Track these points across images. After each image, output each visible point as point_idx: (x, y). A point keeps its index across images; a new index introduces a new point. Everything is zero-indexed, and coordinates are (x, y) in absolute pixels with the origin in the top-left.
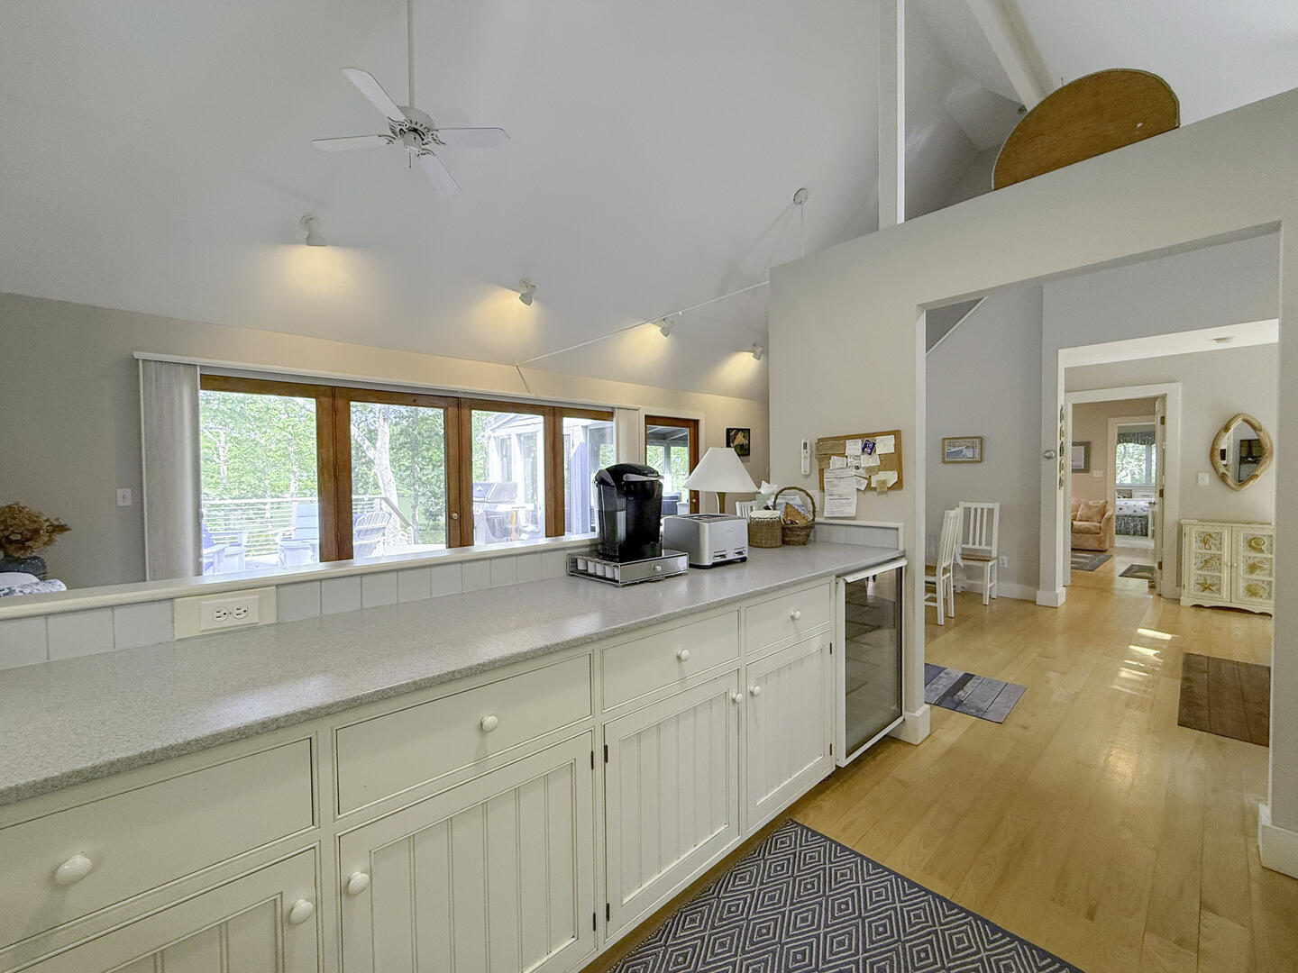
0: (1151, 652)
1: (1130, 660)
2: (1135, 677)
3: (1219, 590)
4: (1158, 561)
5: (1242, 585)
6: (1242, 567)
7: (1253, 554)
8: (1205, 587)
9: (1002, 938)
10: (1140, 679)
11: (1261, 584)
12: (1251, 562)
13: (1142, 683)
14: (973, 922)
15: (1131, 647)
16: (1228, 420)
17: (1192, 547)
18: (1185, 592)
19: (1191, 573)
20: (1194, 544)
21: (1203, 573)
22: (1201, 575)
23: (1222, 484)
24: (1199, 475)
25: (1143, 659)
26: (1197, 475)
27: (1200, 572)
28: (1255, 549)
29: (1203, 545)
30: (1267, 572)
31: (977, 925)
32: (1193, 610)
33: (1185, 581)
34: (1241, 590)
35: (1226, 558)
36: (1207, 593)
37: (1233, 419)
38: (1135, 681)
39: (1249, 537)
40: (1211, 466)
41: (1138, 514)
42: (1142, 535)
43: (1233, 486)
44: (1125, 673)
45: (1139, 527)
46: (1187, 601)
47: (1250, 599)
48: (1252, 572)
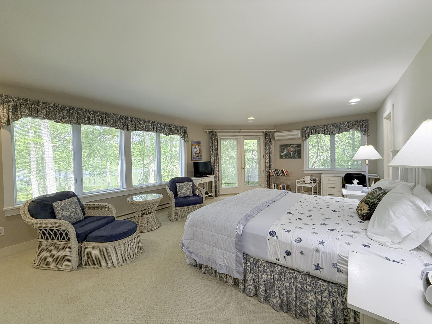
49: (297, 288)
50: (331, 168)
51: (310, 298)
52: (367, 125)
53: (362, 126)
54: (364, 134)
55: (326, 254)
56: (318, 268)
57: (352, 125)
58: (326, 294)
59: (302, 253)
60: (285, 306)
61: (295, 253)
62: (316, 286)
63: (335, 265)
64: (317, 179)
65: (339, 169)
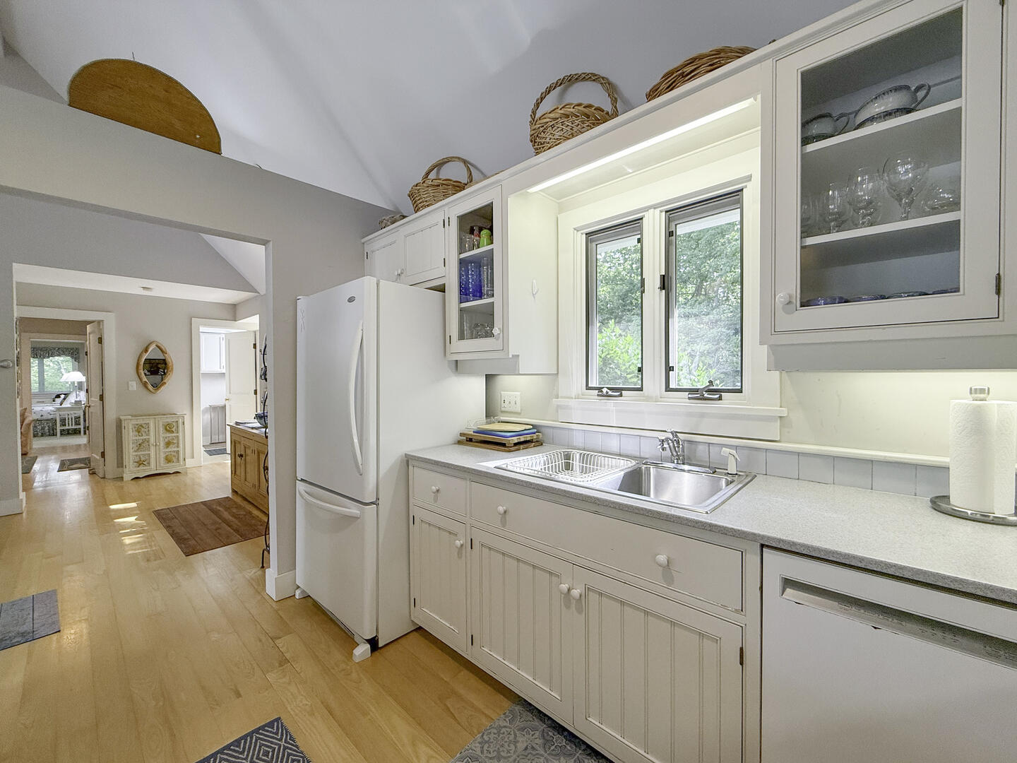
0: (132, 519)
1: (123, 530)
2: (137, 540)
3: (149, 463)
4: (101, 451)
5: (163, 456)
6: (162, 444)
7: (168, 435)
8: (140, 463)
9: (245, 743)
10: (142, 539)
11: (173, 454)
12: (166, 440)
13: (144, 542)
14: (222, 756)
15: (115, 521)
16: (146, 346)
17: (130, 437)
18: (126, 470)
19: (130, 454)
20: (131, 434)
21: (139, 453)
22: (136, 455)
23: (145, 389)
24: (130, 383)
25: (132, 525)
26: (128, 383)
27: (136, 453)
28: (169, 431)
29: (137, 433)
30: (176, 445)
31: (227, 754)
32: (133, 482)
33: (126, 462)
34: (162, 459)
35: (152, 440)
36: (142, 467)
37: (149, 345)
38: (138, 542)
39: (166, 424)
40: (137, 376)
41: (44, 418)
42: (49, 435)
43: (151, 389)
44: (127, 540)
45: (47, 428)
46: (128, 476)
47: (168, 465)
48: (167, 447)
51: (39, 427)
55: (45, 411)
58: (46, 424)
62: (41, 423)
63: (49, 413)
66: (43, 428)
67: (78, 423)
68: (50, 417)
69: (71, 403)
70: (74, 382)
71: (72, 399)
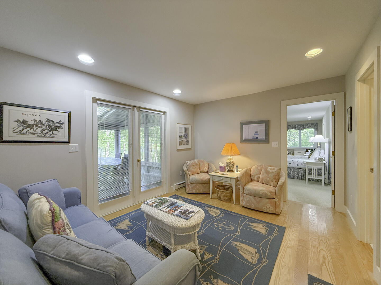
41: (299, 166)
42: (301, 179)
45: (300, 174)
49: (292, 172)
50: (299, 147)
51: (296, 173)
52: (317, 126)
53: (314, 126)
54: (316, 130)
55: (299, 162)
56: (297, 165)
57: (310, 125)
58: (299, 171)
59: (294, 163)
60: (289, 177)
61: (292, 163)
62: (297, 170)
63: (301, 164)
64: (292, 152)
65: (303, 147)
66: (298, 174)
67: (320, 175)
68: (302, 167)
69: (315, 159)
70: (318, 143)
71: (316, 155)
